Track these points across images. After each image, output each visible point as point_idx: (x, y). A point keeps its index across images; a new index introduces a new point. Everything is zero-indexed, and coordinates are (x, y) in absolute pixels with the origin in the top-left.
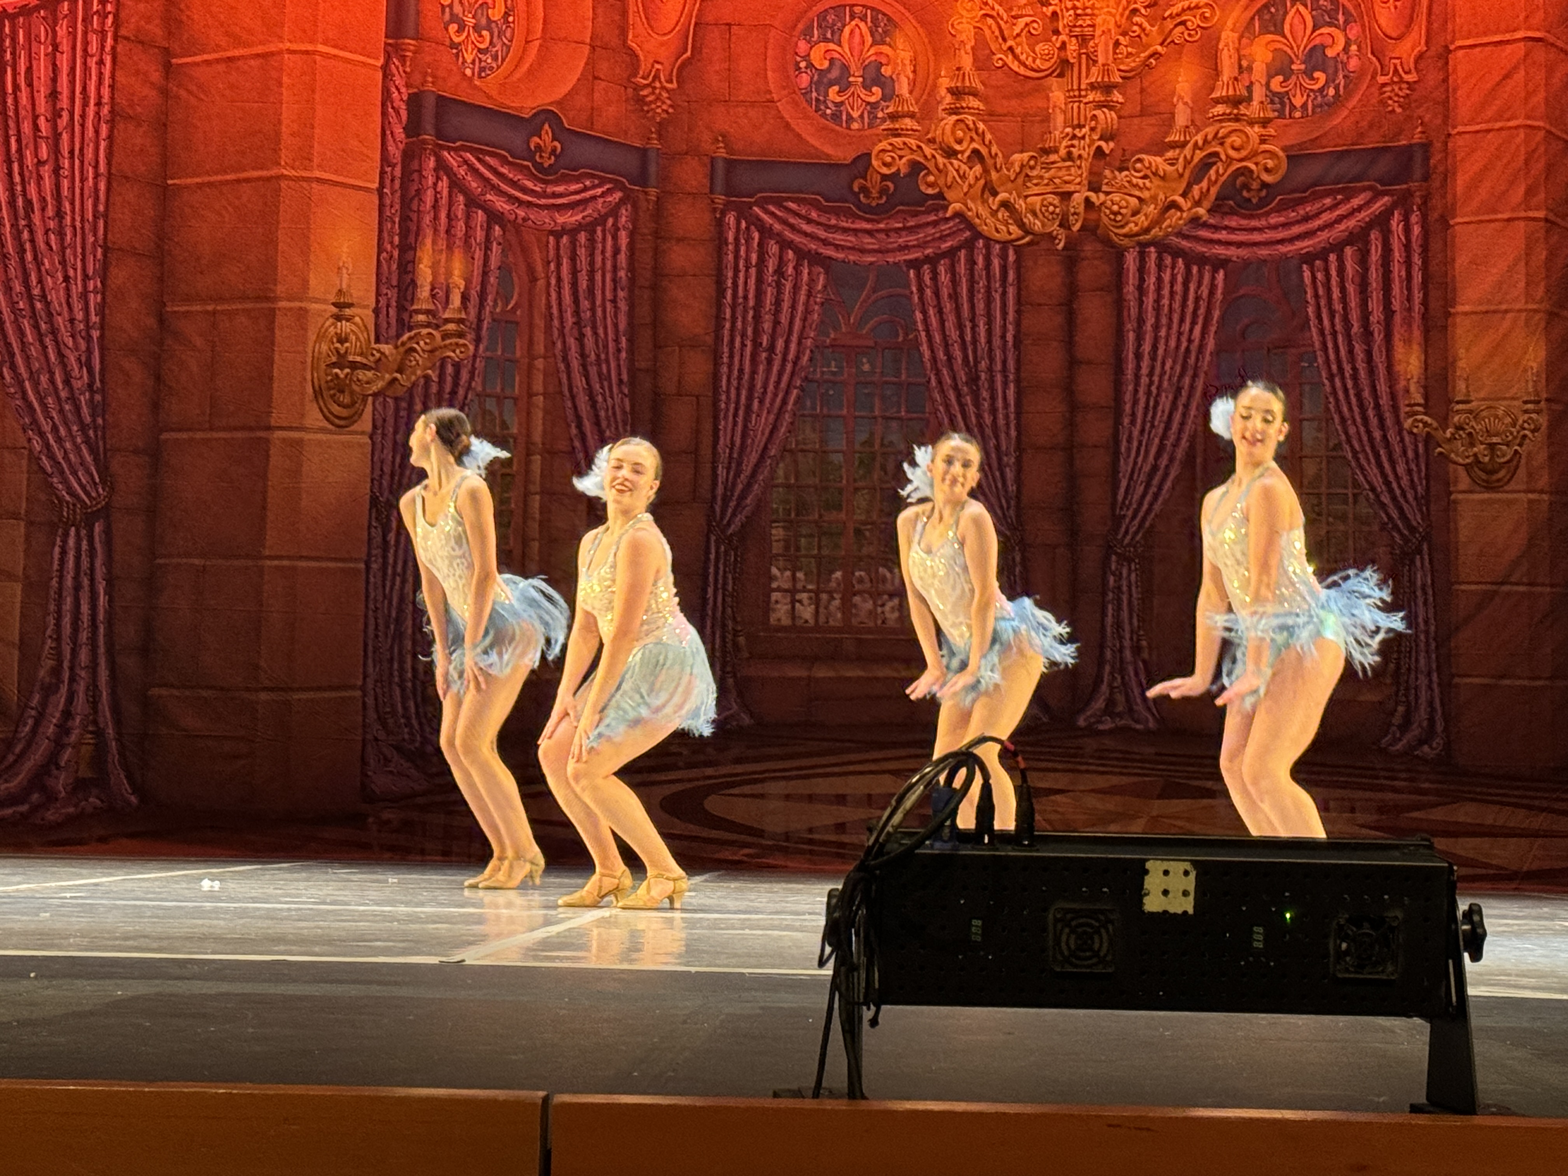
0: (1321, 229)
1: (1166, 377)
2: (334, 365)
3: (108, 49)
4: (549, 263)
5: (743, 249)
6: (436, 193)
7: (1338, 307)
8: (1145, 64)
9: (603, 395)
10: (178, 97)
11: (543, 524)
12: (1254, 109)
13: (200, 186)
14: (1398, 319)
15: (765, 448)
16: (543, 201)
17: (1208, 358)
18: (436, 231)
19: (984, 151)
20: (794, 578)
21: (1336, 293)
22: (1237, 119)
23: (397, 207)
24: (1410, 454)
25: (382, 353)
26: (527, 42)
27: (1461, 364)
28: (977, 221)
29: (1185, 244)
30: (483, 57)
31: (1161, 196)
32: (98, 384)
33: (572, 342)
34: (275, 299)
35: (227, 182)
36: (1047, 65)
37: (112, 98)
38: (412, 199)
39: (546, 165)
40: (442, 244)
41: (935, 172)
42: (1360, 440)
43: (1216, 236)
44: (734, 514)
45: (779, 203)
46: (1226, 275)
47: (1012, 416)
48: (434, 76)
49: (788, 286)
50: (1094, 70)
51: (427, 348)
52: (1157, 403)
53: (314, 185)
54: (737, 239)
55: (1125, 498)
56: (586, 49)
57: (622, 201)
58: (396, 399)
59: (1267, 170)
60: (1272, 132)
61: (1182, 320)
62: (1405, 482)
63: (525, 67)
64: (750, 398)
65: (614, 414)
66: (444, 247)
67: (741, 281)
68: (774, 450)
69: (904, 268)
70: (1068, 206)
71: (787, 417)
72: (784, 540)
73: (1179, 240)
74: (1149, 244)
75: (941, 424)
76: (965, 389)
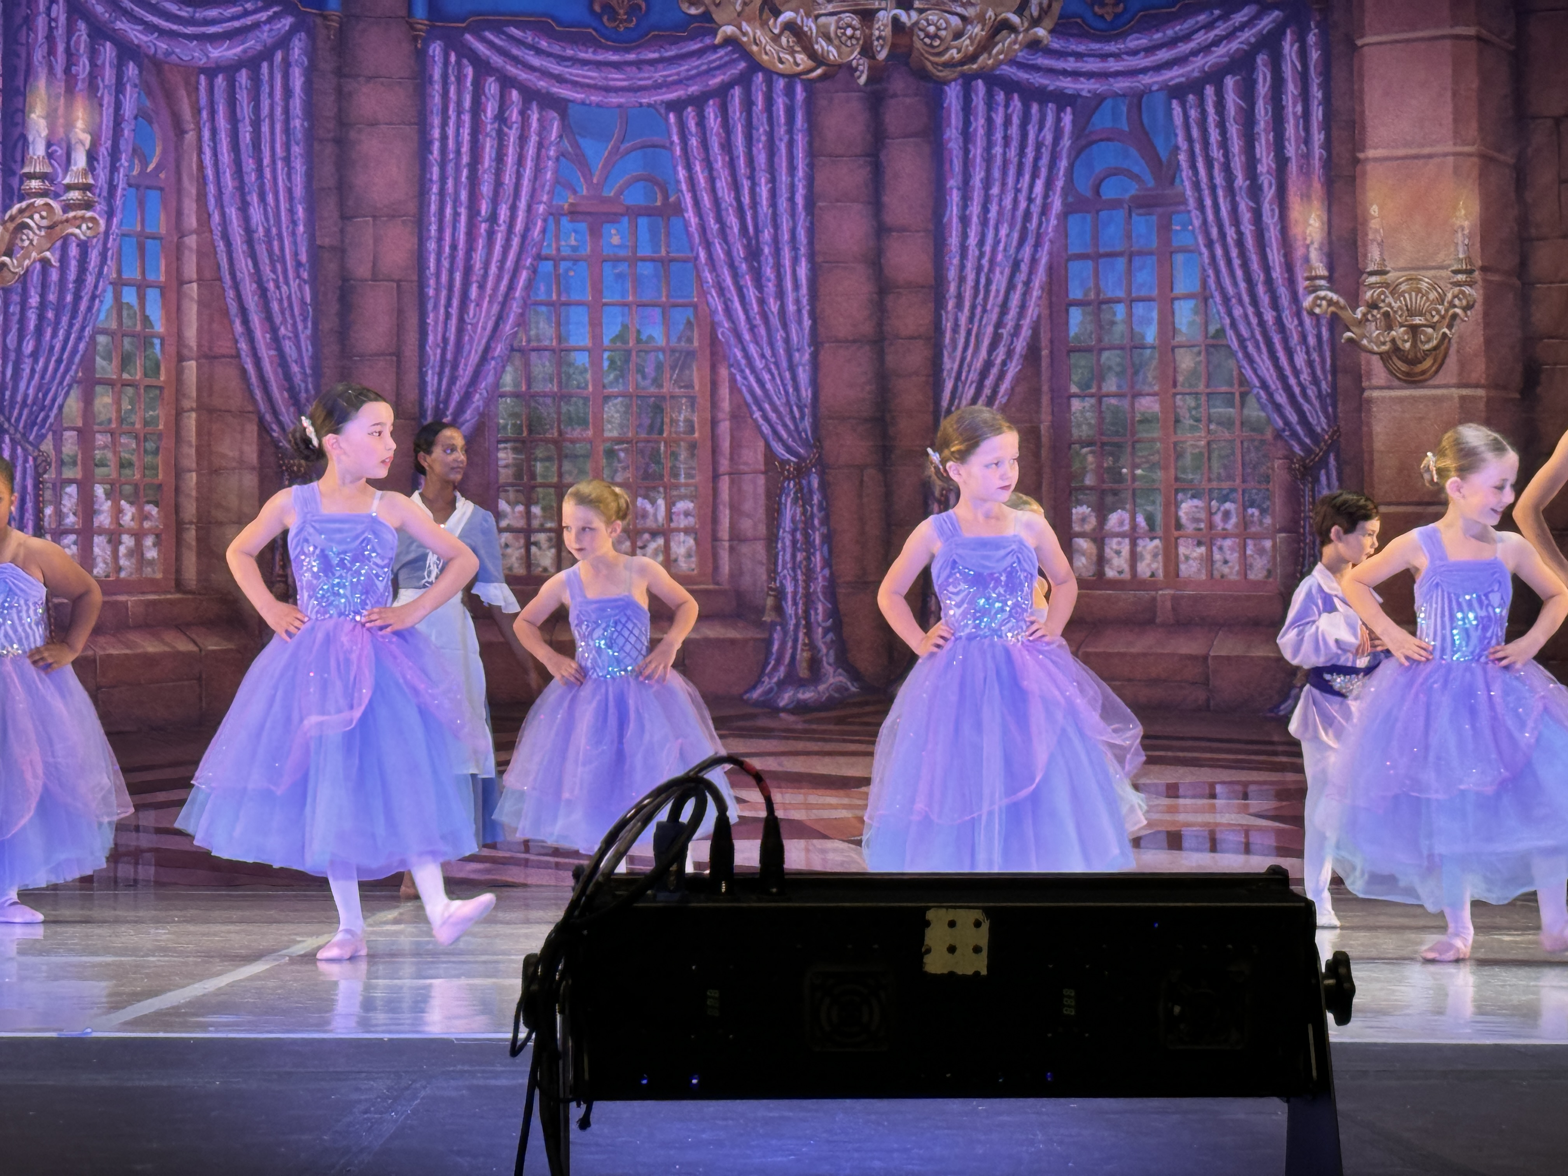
0: (1194, 53)
4: (199, 111)
5: (452, 90)
6: (51, 19)
7: (1216, 153)
9: (276, 281)
11: (204, 451)
14: (1293, 168)
15: (487, 349)
16: (189, 30)
18: (51, 69)
20: (528, 515)
21: (1214, 136)
24: (1312, 341)
27: (1374, 224)
28: (755, 48)
29: (1023, 75)
31: (990, 13)
33: (233, 213)
38: (21, 26)
40: (60, 86)
42: (1249, 324)
43: (1060, 64)
45: (498, 28)
46: (1074, 113)
47: (805, 301)
49: (513, 135)
51: (45, 223)
52: (989, 282)
54: (445, 77)
55: (951, 403)
57: (293, 30)
58: (5, 291)
61: (1020, 173)
62: (1305, 376)
64: (466, 282)
65: (291, 306)
66: (62, 91)
67: (451, 131)
68: (499, 349)
69: (663, 111)
70: (871, 28)
71: (515, 308)
72: (515, 465)
73: (1014, 70)
74: (976, 75)
75: (713, 313)
76: (744, 267)
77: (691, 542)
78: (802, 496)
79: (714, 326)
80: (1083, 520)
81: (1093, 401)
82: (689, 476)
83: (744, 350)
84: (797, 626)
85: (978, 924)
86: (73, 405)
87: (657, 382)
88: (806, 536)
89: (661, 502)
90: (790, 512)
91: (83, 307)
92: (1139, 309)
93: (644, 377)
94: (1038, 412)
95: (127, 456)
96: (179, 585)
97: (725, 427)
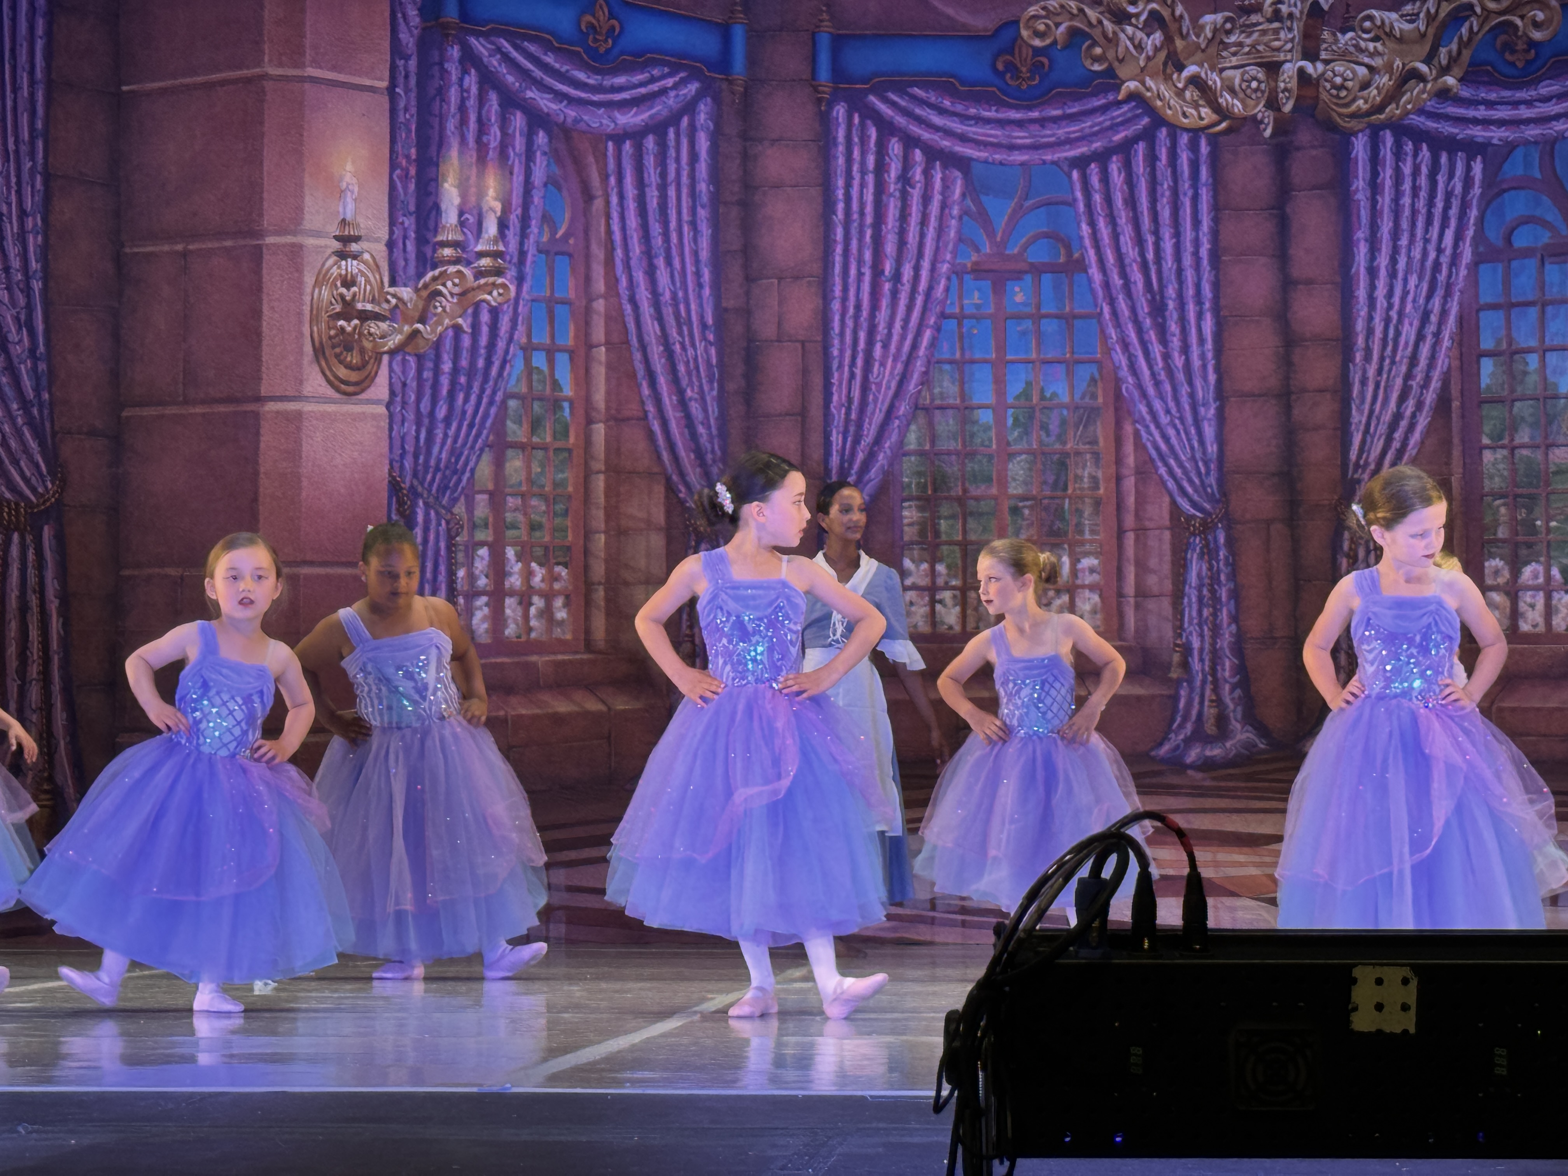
2: (338, 316)
4: (607, 177)
5: (856, 151)
6: (463, 90)
9: (683, 345)
11: (612, 512)
13: (162, 92)
15: (891, 407)
16: (597, 98)
18: (463, 138)
19: (1166, 13)
20: (933, 572)
23: (413, 110)
25: (399, 299)
28: (1159, 103)
29: (1431, 124)
31: (1398, 63)
32: (42, 348)
33: (640, 277)
34: (262, 234)
35: (198, 86)
38: (434, 98)
39: (602, 50)
40: (472, 156)
41: (1101, 40)
43: (1471, 113)
45: (901, 88)
46: (1484, 162)
47: (1210, 355)
49: (916, 194)
51: (456, 290)
52: (1398, 333)
53: (307, 86)
54: (848, 138)
55: (1359, 456)
57: (699, 96)
58: (420, 358)
59: (1537, 25)
61: (1429, 222)
64: (870, 343)
65: (697, 368)
66: (474, 159)
67: (855, 192)
68: (903, 408)
69: (1066, 168)
70: (1276, 81)
71: (919, 366)
72: (919, 523)
73: (1422, 119)
74: (1383, 126)
75: (1117, 368)
76: (1148, 322)
77: (1096, 598)
78: (1209, 552)
79: (1118, 381)
80: (1497, 572)
81: (1505, 452)
82: (1092, 532)
83: (1150, 406)
84: (1204, 682)
85: (1405, 981)
86: (484, 469)
87: (1061, 438)
88: (1213, 592)
89: (1066, 559)
90: (1196, 568)
91: (494, 371)
92: (1551, 357)
93: (1048, 435)
94: (1448, 464)
95: (538, 518)
96: (589, 646)
97: (1129, 483)
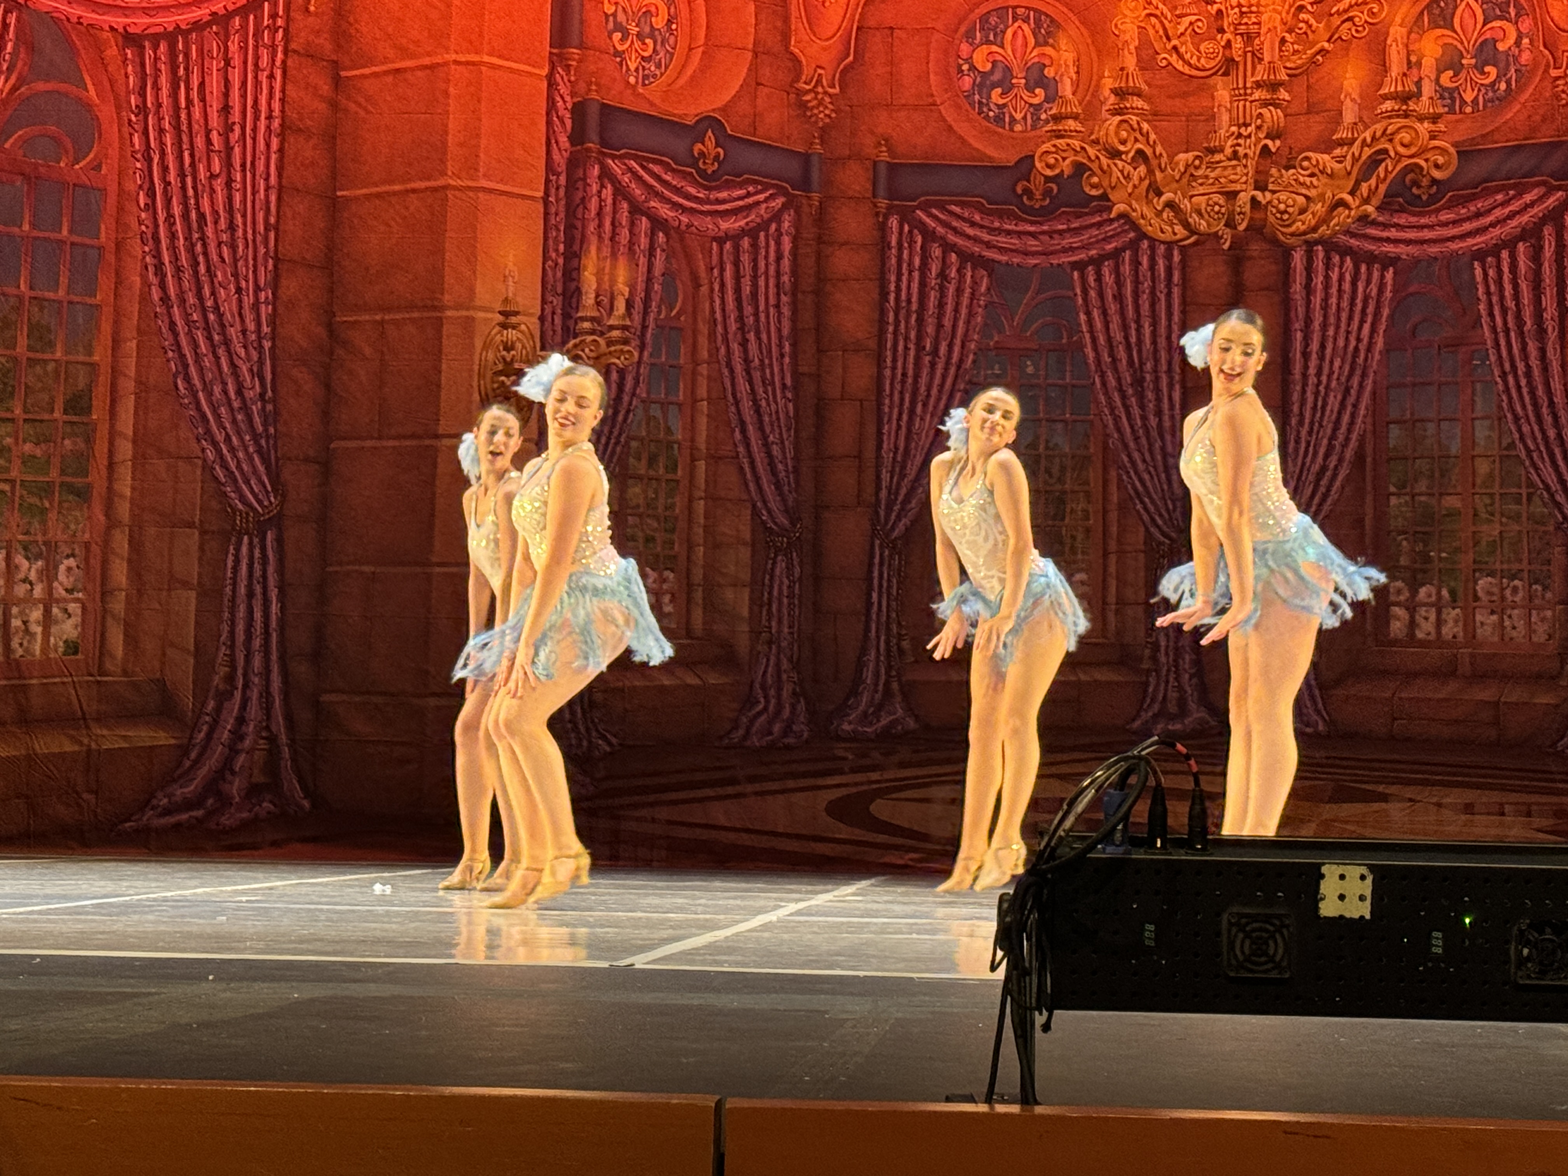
0: (1493, 225)
1: (1335, 376)
2: (500, 373)
3: (278, 63)
4: (712, 269)
5: (906, 252)
6: (601, 200)
7: (1510, 304)
8: (1312, 61)
9: (767, 400)
10: (346, 110)
11: (709, 530)
12: (1423, 105)
13: (367, 197)
16: (707, 207)
17: (1377, 357)
18: (600, 237)
19: (1149, 151)
21: (1508, 290)
22: (1406, 116)
23: (562, 215)
26: (690, 49)
28: (1142, 221)
29: (1353, 241)
30: (647, 66)
31: (1329, 194)
32: (270, 393)
33: (735, 346)
34: (442, 308)
35: (395, 193)
36: (1213, 63)
37: (283, 111)
38: (577, 207)
39: (709, 171)
40: (606, 251)
41: (1099, 172)
42: (1535, 439)
43: (1385, 234)
44: (899, 518)
45: (942, 207)
46: (1395, 273)
48: (597, 84)
49: (951, 288)
50: (1259, 67)
51: (592, 355)
52: (1325, 404)
53: (481, 195)
54: (900, 243)
56: (749, 55)
57: (785, 207)
59: (1437, 166)
60: (1442, 127)
61: (1350, 318)
63: (689, 72)
64: (913, 403)
65: (778, 419)
66: (608, 254)
67: (904, 286)
69: (1068, 270)
70: (1234, 205)
73: (1347, 238)
74: (1317, 242)
75: (1105, 426)
76: (1130, 391)
79: (1106, 437)
80: (1399, 592)
81: (1407, 498)
82: (1083, 553)
83: (1129, 456)
84: (1168, 671)
85: (1363, 878)
87: (1060, 480)
91: (620, 418)
92: (1445, 425)
93: (1051, 476)
94: (1363, 506)
95: (651, 533)
96: (689, 634)
97: (1113, 516)
